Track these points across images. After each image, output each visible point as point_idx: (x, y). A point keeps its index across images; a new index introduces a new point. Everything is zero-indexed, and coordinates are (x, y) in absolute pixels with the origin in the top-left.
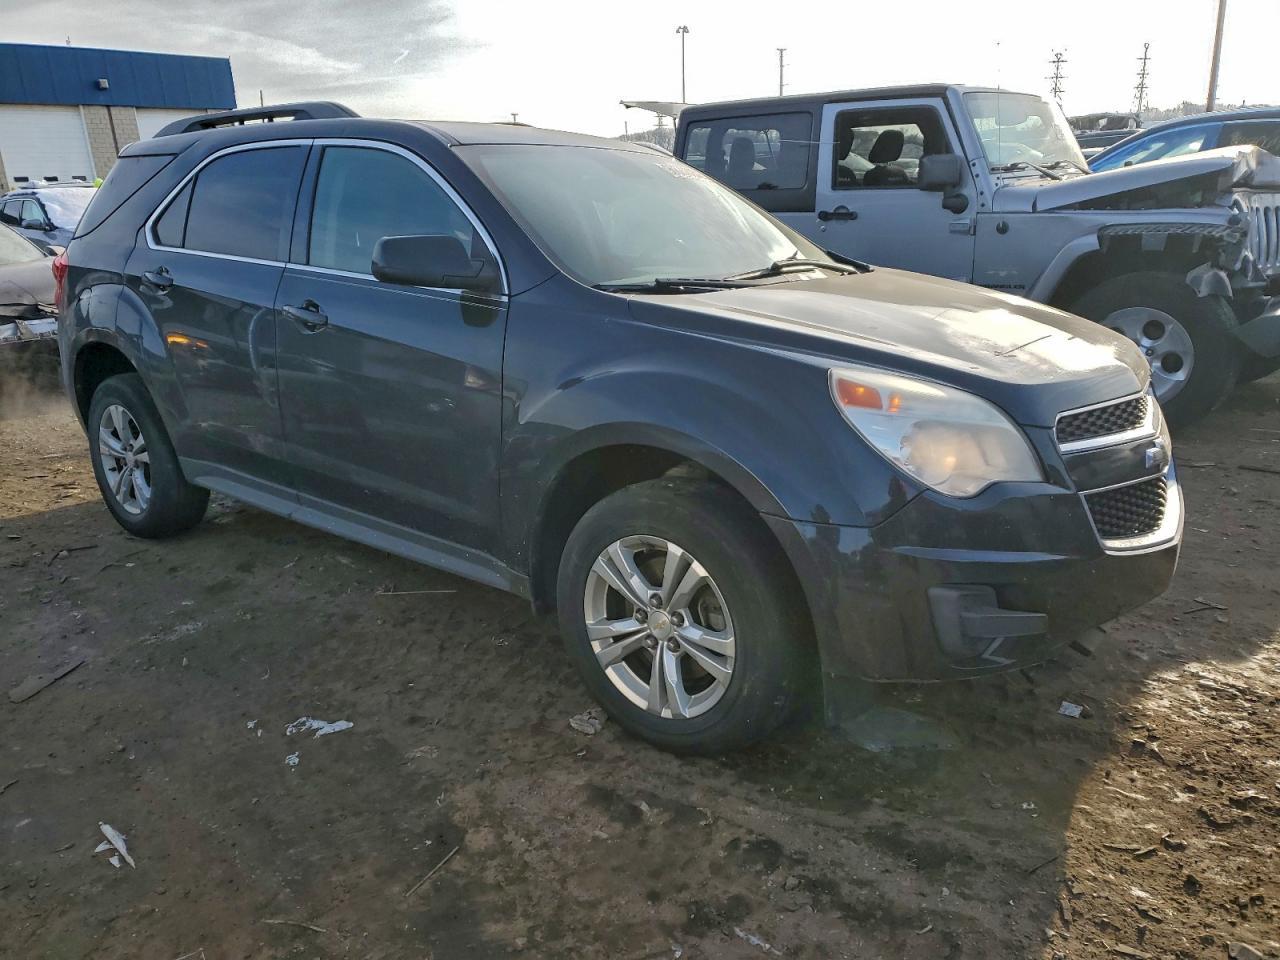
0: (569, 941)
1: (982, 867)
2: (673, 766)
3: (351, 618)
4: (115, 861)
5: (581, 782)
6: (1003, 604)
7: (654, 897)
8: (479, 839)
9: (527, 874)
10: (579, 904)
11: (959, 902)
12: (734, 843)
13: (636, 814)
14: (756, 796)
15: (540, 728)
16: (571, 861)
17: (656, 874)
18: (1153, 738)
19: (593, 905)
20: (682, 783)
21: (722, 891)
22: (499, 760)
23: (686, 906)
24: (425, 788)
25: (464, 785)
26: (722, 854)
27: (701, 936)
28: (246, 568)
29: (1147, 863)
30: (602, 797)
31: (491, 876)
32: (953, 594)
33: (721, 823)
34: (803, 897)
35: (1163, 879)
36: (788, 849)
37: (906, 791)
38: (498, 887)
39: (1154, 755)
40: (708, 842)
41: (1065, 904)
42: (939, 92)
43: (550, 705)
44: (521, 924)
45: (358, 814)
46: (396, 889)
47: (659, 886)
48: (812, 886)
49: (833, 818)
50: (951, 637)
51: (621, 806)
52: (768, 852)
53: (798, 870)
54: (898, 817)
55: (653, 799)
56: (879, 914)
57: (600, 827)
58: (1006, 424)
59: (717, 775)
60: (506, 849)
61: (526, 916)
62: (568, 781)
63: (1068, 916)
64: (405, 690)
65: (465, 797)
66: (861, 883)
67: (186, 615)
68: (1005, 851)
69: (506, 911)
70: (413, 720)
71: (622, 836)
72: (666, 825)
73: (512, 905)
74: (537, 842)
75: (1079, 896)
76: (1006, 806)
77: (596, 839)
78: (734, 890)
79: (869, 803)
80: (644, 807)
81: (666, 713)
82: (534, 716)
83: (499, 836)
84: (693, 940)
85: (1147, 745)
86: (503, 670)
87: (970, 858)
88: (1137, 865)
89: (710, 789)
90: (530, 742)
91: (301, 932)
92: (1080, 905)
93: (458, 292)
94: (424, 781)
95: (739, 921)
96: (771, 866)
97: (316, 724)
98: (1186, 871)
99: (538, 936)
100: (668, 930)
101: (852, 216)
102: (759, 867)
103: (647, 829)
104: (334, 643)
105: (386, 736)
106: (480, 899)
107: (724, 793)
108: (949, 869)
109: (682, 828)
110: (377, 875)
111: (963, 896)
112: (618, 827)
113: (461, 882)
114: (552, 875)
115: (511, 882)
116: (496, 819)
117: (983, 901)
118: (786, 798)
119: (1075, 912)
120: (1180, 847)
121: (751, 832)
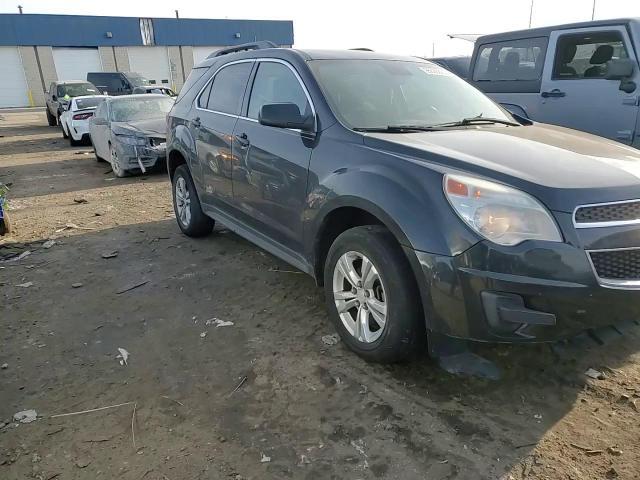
0: (277, 430)
1: (492, 440)
2: (362, 365)
3: (254, 279)
4: (121, 362)
5: (315, 364)
6: (528, 305)
7: (323, 420)
8: (261, 380)
9: (274, 399)
10: (289, 415)
11: (470, 453)
12: (371, 404)
13: (333, 382)
14: (395, 385)
15: (310, 338)
16: (295, 398)
17: (328, 410)
18: (635, 396)
19: (296, 417)
20: (363, 373)
21: (355, 424)
22: (285, 349)
23: (336, 427)
24: (250, 355)
25: (266, 356)
26: (363, 407)
27: (336, 441)
28: (223, 253)
29: (592, 458)
30: (322, 372)
31: (258, 397)
32: (495, 296)
33: (370, 394)
34: (393, 434)
35: (596, 467)
36: (396, 411)
37: (473, 397)
38: (260, 402)
39: (632, 405)
40: (360, 401)
41: (529, 467)
42: (625, 23)
43: (320, 329)
44: (261, 419)
45: (218, 361)
46: (219, 394)
47: (327, 415)
48: (399, 430)
49: (428, 402)
50: (493, 319)
51: (328, 378)
52: (386, 411)
53: (396, 422)
54: (462, 408)
55: (344, 377)
56: (425, 450)
57: (314, 385)
58: (541, 209)
59: (381, 373)
60: (269, 386)
61: (265, 416)
62: (311, 363)
63: (526, 473)
64: (262, 312)
65: (264, 361)
66: (423, 434)
67: (190, 270)
68: (507, 435)
69: (257, 413)
70: (259, 326)
71: (323, 391)
72: (344, 390)
73: (261, 410)
74: (284, 386)
75: (539, 465)
76: (525, 414)
77: (310, 389)
78: (361, 425)
79: (451, 399)
80: (338, 380)
81: (360, 339)
82: (310, 333)
83: (269, 380)
84: (331, 442)
85: (630, 400)
86: (307, 310)
87: (488, 434)
88: (585, 458)
89: (374, 378)
90: (303, 344)
91: (174, 403)
92: (536, 469)
93: (299, 131)
94: (251, 352)
95: (356, 438)
96: (384, 418)
97: (219, 321)
98: (612, 466)
99: (266, 425)
100: (322, 435)
101: (562, 95)
102: (378, 417)
103: (335, 390)
104: (242, 289)
105: (245, 330)
106: (250, 405)
107: (379, 381)
108: (473, 437)
109: (351, 393)
110: (214, 387)
111: (474, 451)
112: (323, 386)
113: (245, 396)
114: (284, 402)
115: (266, 401)
116: (271, 374)
117: (483, 456)
118: (409, 389)
119: (532, 472)
120: (617, 454)
121: (382, 400)
